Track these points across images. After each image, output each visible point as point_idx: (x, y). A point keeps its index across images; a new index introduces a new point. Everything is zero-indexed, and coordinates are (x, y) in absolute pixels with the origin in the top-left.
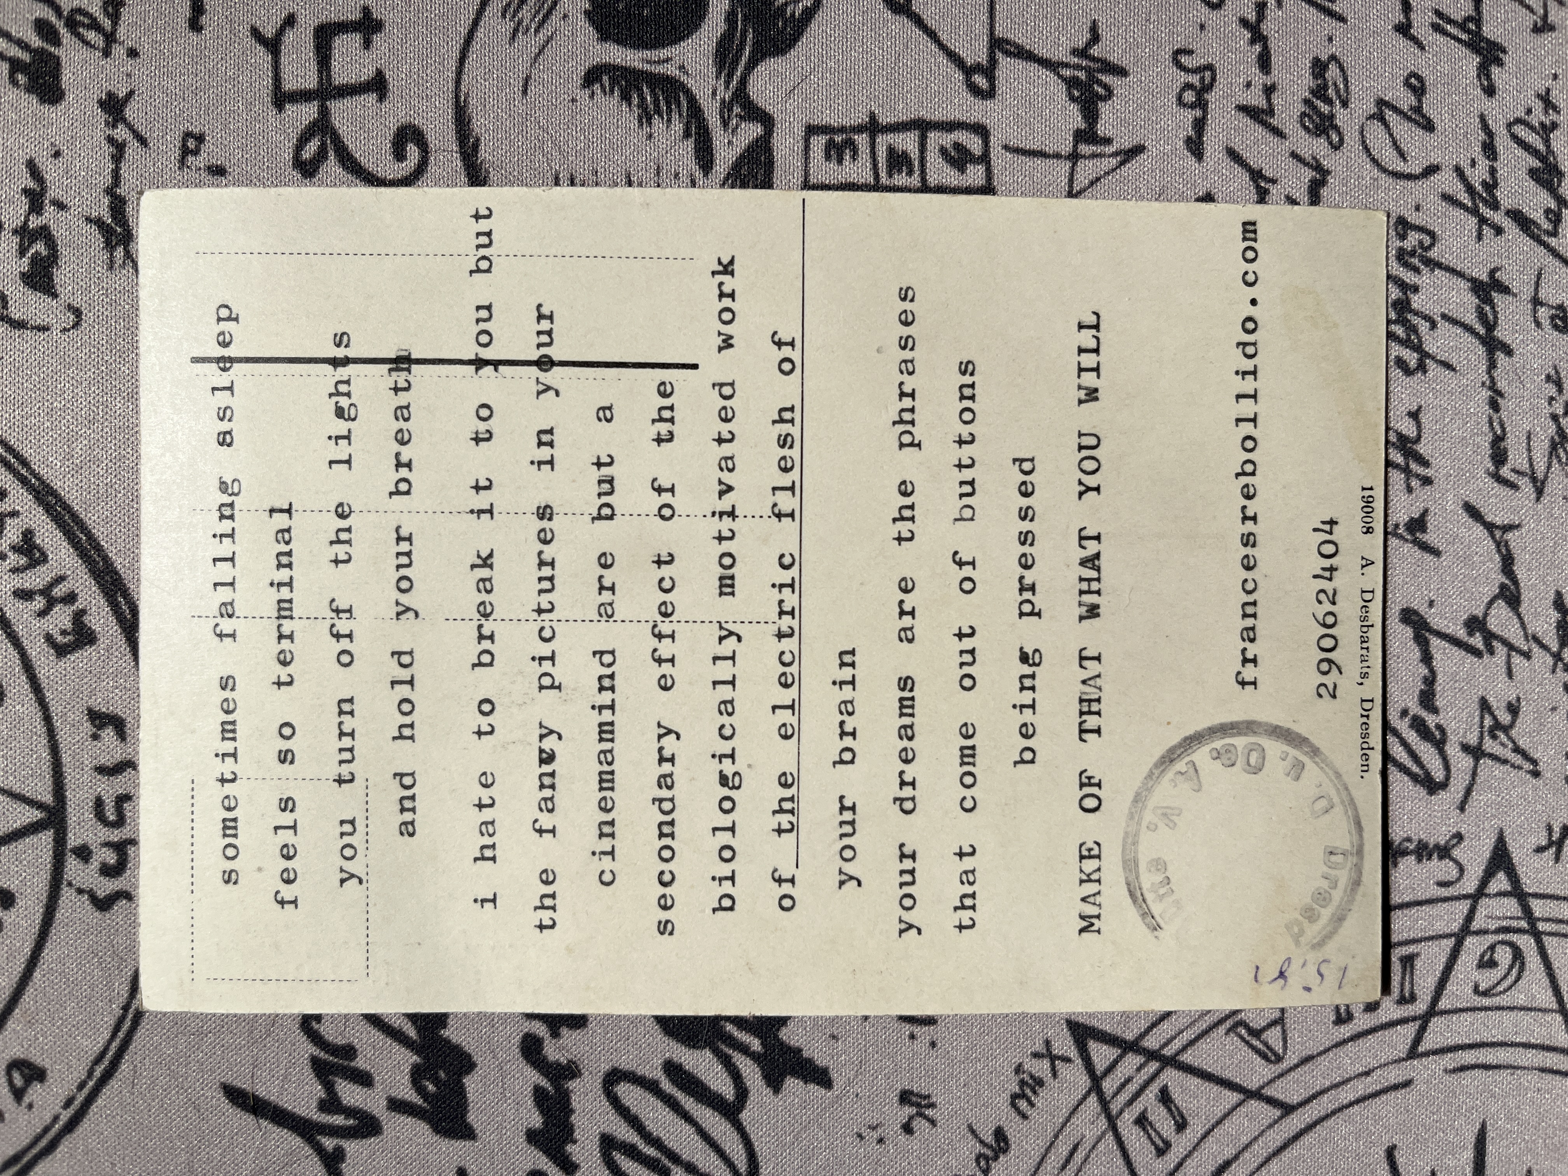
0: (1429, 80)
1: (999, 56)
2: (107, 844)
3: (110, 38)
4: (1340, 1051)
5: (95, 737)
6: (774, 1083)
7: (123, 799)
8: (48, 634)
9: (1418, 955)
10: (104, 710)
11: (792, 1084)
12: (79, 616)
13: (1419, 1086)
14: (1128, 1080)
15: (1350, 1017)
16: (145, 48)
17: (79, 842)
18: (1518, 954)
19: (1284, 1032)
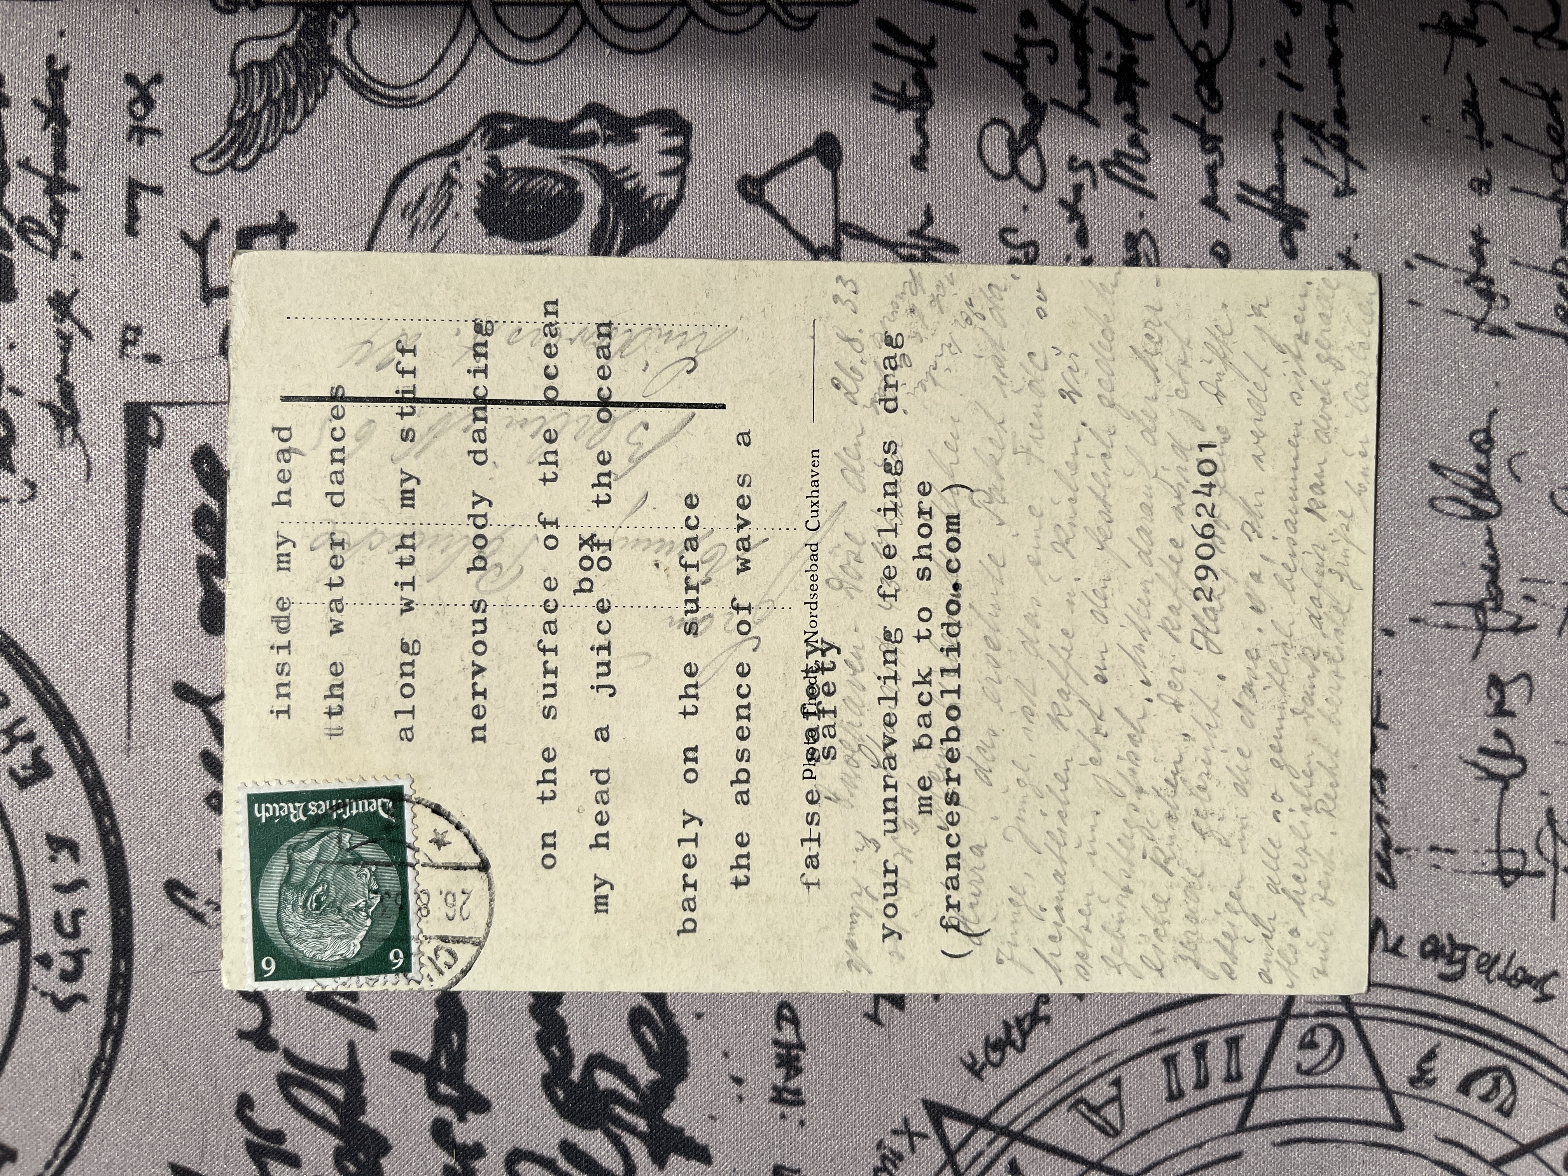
0: (1233, 248)
1: (843, 237)
2: (65, 953)
3: (56, 243)
4: (1173, 1126)
5: (53, 859)
6: (660, 1161)
7: (77, 913)
8: (11, 768)
9: (1242, 1036)
10: (60, 835)
11: (674, 1160)
12: (37, 753)
13: (1249, 1158)
14: (980, 1154)
15: (1181, 1094)
16: (88, 252)
17: (41, 951)
18: (1337, 1036)
19: (1121, 1108)
